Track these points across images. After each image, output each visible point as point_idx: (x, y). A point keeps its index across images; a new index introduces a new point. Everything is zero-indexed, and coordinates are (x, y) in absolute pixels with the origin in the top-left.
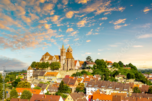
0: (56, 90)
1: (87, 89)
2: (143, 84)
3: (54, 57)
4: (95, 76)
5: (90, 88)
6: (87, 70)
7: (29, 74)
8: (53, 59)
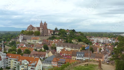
0: (40, 48)
1: (57, 47)
2: (87, 45)
3: (36, 28)
4: (60, 40)
5: (59, 47)
6: (55, 36)
7: (21, 38)
8: (35, 29)
